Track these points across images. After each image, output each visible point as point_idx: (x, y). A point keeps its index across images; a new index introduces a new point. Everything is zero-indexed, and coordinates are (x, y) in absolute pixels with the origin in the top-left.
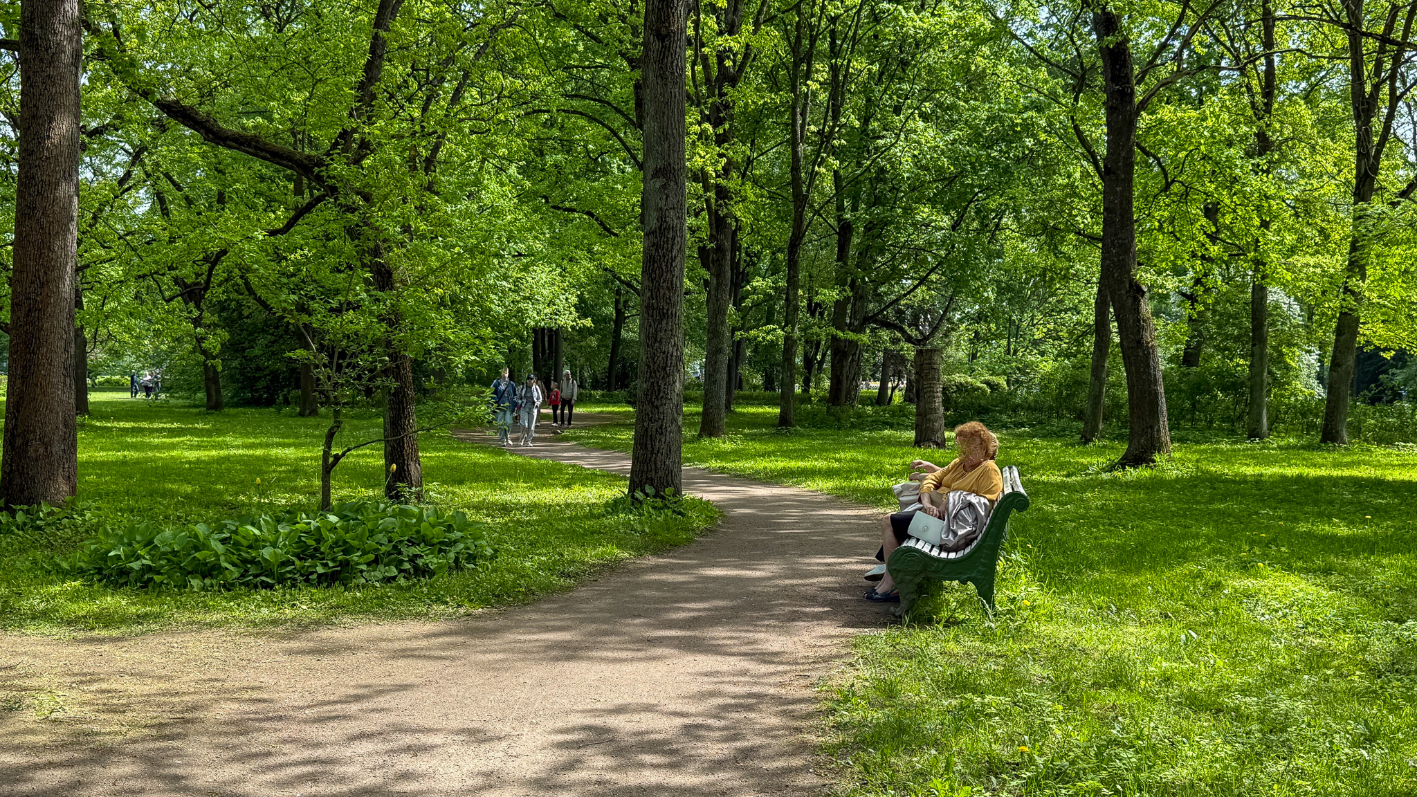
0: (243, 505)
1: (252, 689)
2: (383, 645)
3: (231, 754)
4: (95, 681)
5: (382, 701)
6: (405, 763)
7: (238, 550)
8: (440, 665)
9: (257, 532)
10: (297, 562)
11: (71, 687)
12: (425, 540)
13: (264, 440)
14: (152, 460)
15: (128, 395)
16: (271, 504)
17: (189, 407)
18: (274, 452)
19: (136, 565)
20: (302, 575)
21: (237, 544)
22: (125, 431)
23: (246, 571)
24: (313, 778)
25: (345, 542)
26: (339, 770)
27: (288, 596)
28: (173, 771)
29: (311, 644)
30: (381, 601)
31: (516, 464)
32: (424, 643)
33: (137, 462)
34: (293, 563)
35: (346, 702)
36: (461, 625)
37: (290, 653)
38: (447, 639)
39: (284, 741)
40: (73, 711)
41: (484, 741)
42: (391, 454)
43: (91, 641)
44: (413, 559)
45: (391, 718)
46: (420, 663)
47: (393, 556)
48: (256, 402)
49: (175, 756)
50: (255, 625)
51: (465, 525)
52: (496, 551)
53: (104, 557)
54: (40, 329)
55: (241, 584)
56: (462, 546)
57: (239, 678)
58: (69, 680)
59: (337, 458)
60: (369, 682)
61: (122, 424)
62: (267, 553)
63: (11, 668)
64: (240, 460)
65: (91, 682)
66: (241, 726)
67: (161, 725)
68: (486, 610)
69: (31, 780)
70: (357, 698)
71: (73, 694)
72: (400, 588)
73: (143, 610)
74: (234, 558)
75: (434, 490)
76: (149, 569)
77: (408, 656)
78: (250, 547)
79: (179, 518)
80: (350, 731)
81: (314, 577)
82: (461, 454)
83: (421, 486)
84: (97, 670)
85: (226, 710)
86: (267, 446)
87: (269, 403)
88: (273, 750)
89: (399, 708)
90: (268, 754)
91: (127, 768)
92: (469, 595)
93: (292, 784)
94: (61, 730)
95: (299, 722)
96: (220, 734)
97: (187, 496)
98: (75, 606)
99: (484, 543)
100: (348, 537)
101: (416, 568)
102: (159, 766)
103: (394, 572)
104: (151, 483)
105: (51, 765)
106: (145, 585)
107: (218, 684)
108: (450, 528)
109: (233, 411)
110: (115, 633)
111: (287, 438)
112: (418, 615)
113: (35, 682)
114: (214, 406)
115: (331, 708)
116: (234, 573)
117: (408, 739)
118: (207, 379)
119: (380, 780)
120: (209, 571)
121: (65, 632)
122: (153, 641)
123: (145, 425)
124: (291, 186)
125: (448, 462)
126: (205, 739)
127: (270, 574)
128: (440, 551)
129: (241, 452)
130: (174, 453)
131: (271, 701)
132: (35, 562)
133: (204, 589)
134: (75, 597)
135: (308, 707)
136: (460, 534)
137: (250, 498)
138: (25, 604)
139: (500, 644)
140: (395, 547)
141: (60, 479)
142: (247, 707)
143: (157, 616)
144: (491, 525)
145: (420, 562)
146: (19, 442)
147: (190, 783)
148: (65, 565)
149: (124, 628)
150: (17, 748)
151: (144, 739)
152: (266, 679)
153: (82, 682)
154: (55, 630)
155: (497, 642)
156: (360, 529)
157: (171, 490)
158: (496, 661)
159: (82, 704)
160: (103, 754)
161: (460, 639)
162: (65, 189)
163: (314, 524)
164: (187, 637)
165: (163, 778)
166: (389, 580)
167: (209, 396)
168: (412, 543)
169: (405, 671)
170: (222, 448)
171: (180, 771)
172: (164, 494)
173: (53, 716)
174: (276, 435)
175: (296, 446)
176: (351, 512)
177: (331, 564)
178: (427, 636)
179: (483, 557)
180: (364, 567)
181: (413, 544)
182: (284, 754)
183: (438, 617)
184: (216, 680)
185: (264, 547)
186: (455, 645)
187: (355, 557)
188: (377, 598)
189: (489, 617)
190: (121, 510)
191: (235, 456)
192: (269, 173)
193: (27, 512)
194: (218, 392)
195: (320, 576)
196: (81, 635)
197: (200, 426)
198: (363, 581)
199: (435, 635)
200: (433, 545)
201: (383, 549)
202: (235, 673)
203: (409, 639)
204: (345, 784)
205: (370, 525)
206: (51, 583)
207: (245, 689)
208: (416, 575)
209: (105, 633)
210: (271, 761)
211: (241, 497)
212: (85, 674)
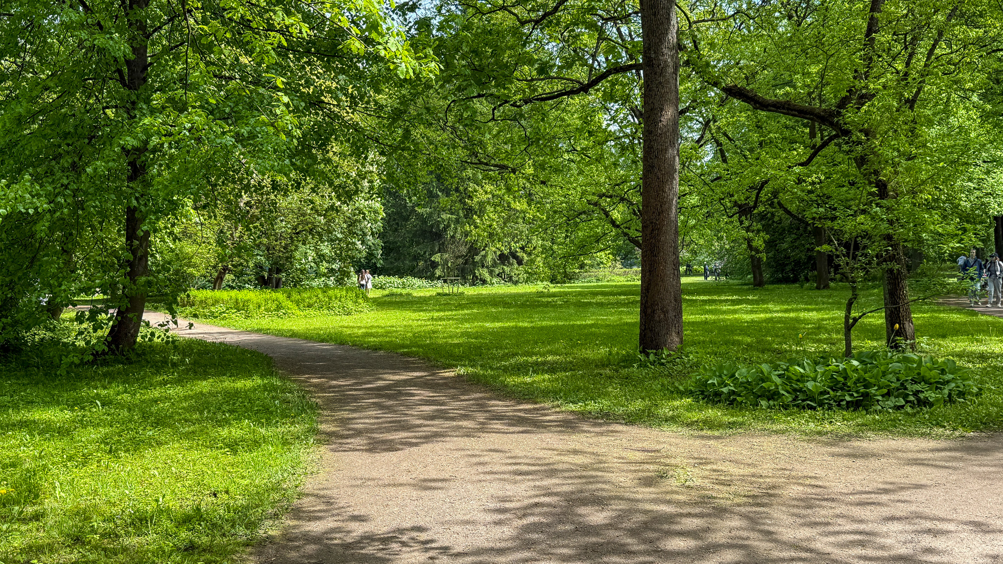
0: (786, 351)
1: (810, 478)
2: (900, 454)
3: (802, 521)
4: (708, 463)
5: (905, 495)
6: (927, 541)
7: (790, 382)
8: (944, 472)
9: (802, 371)
10: (831, 393)
11: (694, 466)
12: (924, 380)
13: (795, 306)
14: (723, 320)
15: (702, 279)
16: (804, 350)
17: (742, 285)
18: (802, 315)
19: (725, 390)
20: (835, 401)
21: (789, 378)
22: (705, 302)
23: (797, 397)
24: (862, 544)
25: (865, 380)
26: (879, 540)
27: (826, 416)
28: (766, 528)
29: (847, 450)
30: (894, 423)
31: (987, 322)
32: (930, 455)
33: (714, 322)
34: (828, 393)
35: (878, 493)
36: (957, 444)
37: (833, 455)
38: (948, 454)
39: (838, 516)
40: (698, 482)
41: (988, 532)
42: (890, 316)
43: (702, 437)
44: (916, 393)
45: (913, 508)
46: (930, 470)
47: (901, 390)
48: (786, 280)
49: (766, 518)
50: (806, 434)
51: (955, 370)
52: (980, 389)
53: (705, 384)
54: (659, 241)
55: (794, 406)
56: (953, 385)
57: (801, 469)
58: (691, 461)
59: (855, 320)
60: (893, 480)
61: (702, 298)
62: (810, 385)
63: (658, 451)
64: (780, 320)
65: (706, 464)
66: (807, 503)
67: (754, 497)
68: (976, 434)
69: (680, 523)
70: (886, 491)
71: (696, 471)
72: (908, 414)
73: (732, 420)
74: (788, 388)
75: (923, 342)
76: (734, 392)
77: (920, 464)
78: (798, 380)
79: (745, 359)
80: (884, 514)
81: (844, 403)
82: (942, 315)
83: (914, 339)
84: (709, 457)
85: (795, 490)
86: (797, 310)
87: (795, 280)
88: (830, 521)
89: (919, 501)
90: (828, 524)
91: (736, 522)
92: (962, 422)
93: (848, 546)
94: (693, 493)
95: (847, 504)
96: (794, 506)
97: (748, 345)
98: (690, 415)
99: (970, 383)
100: (867, 376)
101: (919, 400)
102: (757, 523)
103: (902, 402)
104: (725, 335)
105: (689, 515)
106: (732, 403)
107: (788, 472)
108: (943, 372)
109: (771, 287)
110: (716, 433)
111: (810, 304)
112: (923, 435)
113: (673, 461)
114: (758, 284)
115: (868, 496)
116: (788, 398)
117: (928, 525)
118: (753, 266)
119: (911, 552)
120: (773, 395)
121: (685, 431)
122: (741, 440)
123: (715, 297)
124: (807, 130)
125: (932, 321)
126: (784, 509)
127: (813, 399)
128: (937, 388)
129: (780, 315)
130: (736, 316)
131: (825, 487)
132: (663, 385)
133: (769, 407)
134: (689, 409)
135: (851, 494)
136: (951, 376)
137: (790, 346)
138: (660, 412)
139: (992, 461)
140: (902, 384)
141: (674, 334)
142: (809, 490)
143: (741, 424)
144: (973, 369)
145: (921, 396)
146: (649, 311)
147: (779, 537)
148: (681, 388)
149: (721, 430)
150: (669, 502)
151: (745, 505)
152: (818, 472)
153: (700, 463)
154: (680, 429)
155: (989, 458)
156: (875, 371)
157: (738, 341)
158: (990, 473)
159: (704, 478)
160: (721, 512)
161: (958, 454)
162: (671, 152)
163: (842, 366)
164: (762, 439)
165: (761, 531)
166: (899, 408)
167: (755, 277)
168: (914, 381)
169: (917, 474)
170: (767, 313)
171: (771, 529)
172: (734, 343)
173: (687, 483)
174: (802, 303)
175: (818, 310)
176: (868, 359)
177: (855, 395)
178: (932, 450)
179: (970, 393)
180: (880, 398)
181: (916, 382)
182: (840, 525)
183: (938, 437)
184: (785, 469)
185: (808, 381)
186: (955, 459)
187: (873, 390)
188: (891, 420)
189: (980, 439)
190: (709, 353)
191: (776, 317)
192: (791, 124)
193: (656, 354)
194: (761, 275)
195: (848, 402)
196: (696, 433)
197: (750, 298)
198: (880, 408)
199: (938, 450)
200: (931, 384)
201: (893, 385)
202: (798, 466)
203: (919, 451)
204: (885, 550)
205: (882, 368)
206: (674, 399)
207: (806, 477)
208: (919, 405)
209: (709, 433)
210: (831, 529)
211: (785, 346)
212: (702, 459)
